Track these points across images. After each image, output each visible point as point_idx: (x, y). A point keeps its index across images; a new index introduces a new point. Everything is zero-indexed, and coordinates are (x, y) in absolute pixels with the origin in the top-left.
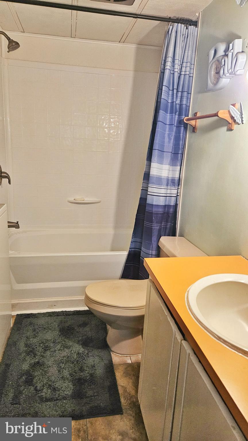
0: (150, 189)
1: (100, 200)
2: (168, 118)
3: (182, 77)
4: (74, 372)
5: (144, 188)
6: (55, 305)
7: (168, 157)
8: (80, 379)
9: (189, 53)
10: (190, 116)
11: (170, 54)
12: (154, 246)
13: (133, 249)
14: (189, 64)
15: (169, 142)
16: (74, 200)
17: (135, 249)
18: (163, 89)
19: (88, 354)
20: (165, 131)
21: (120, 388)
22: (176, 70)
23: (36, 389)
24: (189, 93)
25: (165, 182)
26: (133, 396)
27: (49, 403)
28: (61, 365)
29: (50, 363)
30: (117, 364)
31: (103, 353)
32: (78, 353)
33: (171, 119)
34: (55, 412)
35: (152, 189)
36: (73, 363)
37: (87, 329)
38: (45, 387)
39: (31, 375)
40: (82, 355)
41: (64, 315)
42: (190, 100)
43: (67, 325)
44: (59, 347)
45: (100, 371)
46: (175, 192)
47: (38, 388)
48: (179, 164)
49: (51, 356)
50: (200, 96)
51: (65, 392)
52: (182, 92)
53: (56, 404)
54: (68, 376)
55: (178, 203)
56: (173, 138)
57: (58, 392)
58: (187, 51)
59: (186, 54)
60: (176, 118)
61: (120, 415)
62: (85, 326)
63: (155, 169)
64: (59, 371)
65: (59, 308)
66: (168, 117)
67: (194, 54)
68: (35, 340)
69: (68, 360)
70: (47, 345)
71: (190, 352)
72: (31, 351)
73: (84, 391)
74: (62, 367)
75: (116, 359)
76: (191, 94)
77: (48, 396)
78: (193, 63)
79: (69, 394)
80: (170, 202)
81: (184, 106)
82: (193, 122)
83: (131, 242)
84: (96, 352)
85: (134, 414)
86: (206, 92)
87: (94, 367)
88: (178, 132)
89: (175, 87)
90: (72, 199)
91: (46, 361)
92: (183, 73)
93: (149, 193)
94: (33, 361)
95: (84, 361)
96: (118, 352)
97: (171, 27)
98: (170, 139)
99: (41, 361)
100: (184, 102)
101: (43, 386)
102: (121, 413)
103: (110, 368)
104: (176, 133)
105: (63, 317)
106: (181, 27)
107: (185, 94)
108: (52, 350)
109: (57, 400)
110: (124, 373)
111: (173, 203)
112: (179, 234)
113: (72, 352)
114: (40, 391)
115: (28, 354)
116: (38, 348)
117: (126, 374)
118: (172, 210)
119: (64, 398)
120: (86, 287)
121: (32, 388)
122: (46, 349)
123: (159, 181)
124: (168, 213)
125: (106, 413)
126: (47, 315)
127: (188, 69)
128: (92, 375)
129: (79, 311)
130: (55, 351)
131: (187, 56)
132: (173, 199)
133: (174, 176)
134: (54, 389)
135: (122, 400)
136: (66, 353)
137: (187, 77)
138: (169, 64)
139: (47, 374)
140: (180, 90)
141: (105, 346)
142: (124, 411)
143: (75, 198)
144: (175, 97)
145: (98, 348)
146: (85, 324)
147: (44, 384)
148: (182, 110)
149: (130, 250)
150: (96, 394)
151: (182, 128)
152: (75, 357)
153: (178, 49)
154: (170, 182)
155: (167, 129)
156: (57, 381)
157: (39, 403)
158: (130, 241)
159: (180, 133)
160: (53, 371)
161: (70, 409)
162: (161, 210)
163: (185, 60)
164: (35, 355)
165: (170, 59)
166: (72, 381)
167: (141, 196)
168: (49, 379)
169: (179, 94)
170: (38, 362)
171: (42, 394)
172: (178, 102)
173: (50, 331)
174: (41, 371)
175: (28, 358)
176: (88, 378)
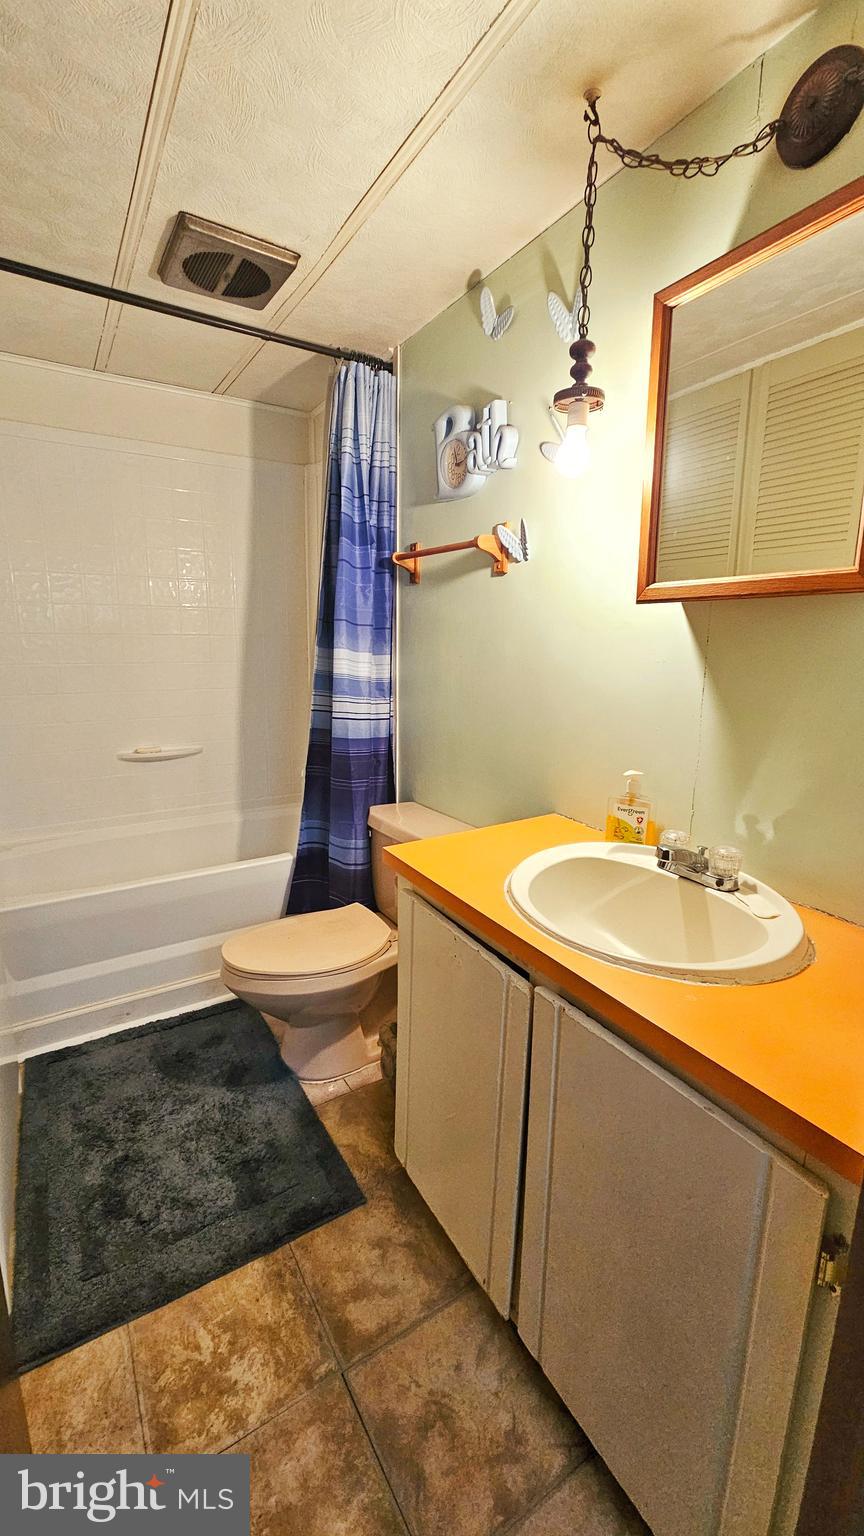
0: (336, 707)
1: (200, 747)
2: (358, 556)
3: (377, 471)
4: (227, 1151)
5: (317, 708)
6: (128, 1014)
7: (366, 636)
8: (245, 1163)
9: (384, 424)
10: (399, 551)
11: (349, 422)
12: (360, 828)
13: (305, 846)
14: (386, 445)
15: (365, 602)
16: (136, 752)
17: (310, 845)
18: (343, 494)
19: (246, 1101)
20: (354, 581)
21: (342, 1151)
22: (363, 457)
23: (140, 1221)
24: (393, 506)
25: (365, 689)
26: (377, 1157)
27: (184, 1242)
28: (188, 1144)
29: (157, 1149)
30: (320, 1102)
31: (280, 1089)
32: (223, 1107)
33: (365, 557)
34: (209, 1257)
35: (342, 706)
36: (216, 1131)
37: (226, 1047)
38: (162, 1209)
39: (116, 1194)
40: (231, 1107)
41: (158, 1029)
42: (395, 520)
43: (175, 1051)
44: (168, 1105)
45: (286, 1130)
46: (385, 708)
47: (146, 1216)
48: (388, 650)
49: (156, 1133)
50: (418, 511)
51: (219, 1203)
52: (379, 502)
53: (205, 1237)
54: (214, 1165)
55: (393, 732)
56: (371, 596)
57: (201, 1210)
58: (380, 421)
59: (379, 426)
60: (374, 556)
61: (361, 1208)
62: (219, 1044)
63: (343, 662)
64: (188, 1160)
65: (139, 1016)
66: (357, 552)
67: (393, 427)
68: (100, 1108)
69: (201, 1128)
70: (136, 1111)
71: (563, 1005)
72: (95, 1137)
73: (264, 1184)
74: (193, 1149)
75: (314, 1093)
76: (395, 507)
77: (177, 1226)
78: (393, 445)
79: (231, 1202)
80: (379, 733)
81: (386, 530)
82: (409, 563)
83: (301, 830)
84: (264, 1091)
85: (390, 1195)
86: (435, 502)
87: (270, 1124)
88: (380, 584)
89: (366, 491)
90: (129, 752)
91: (144, 1148)
92: (377, 463)
93: (334, 715)
94: (108, 1160)
95: (241, 1119)
96: (316, 1078)
97: (344, 369)
98: (366, 597)
99: (131, 1153)
100: (386, 524)
101: (158, 1207)
102: (363, 1201)
103: (308, 1117)
104: (375, 586)
105: (155, 1037)
106: (364, 370)
107: (386, 506)
108: (155, 1116)
109: (205, 1227)
110: (341, 1117)
111: (383, 734)
112: (400, 797)
113: (206, 1107)
114: (150, 1221)
115: (89, 1144)
116: (114, 1124)
117: (348, 1117)
118: (383, 748)
119: (221, 1216)
120: (221, 946)
121: (129, 1223)
122: (135, 1120)
123: (355, 687)
124: (376, 756)
125: (331, 1213)
126: (114, 1041)
127: (386, 456)
128: (270, 1144)
129: (194, 1012)
130: (161, 1119)
131: (383, 431)
132: (384, 724)
133: (381, 676)
134: (189, 1205)
135: (356, 1174)
136: (189, 1114)
137: (386, 471)
138: (348, 444)
139: (160, 1177)
140: (375, 498)
141: (282, 1073)
142: (366, 1195)
143: (135, 749)
144: (367, 511)
145: (267, 1081)
146: (217, 1039)
147: (157, 1202)
148: (383, 539)
149: (301, 848)
150: (294, 1182)
151: (387, 576)
152: (218, 1116)
153: (363, 413)
154: (373, 689)
155: (359, 578)
156: (190, 1186)
157: (160, 1251)
158: (299, 828)
159: (383, 586)
160: (173, 1166)
161: (243, 1237)
162: (364, 750)
163: (379, 438)
164: (111, 1143)
165: (348, 434)
166: (228, 1172)
167: (313, 724)
168: (167, 1187)
169: (375, 507)
170: (126, 1157)
171: (161, 1227)
172: (373, 521)
173: (131, 1076)
174: (139, 1175)
175: (92, 1155)
176: (263, 1153)
